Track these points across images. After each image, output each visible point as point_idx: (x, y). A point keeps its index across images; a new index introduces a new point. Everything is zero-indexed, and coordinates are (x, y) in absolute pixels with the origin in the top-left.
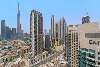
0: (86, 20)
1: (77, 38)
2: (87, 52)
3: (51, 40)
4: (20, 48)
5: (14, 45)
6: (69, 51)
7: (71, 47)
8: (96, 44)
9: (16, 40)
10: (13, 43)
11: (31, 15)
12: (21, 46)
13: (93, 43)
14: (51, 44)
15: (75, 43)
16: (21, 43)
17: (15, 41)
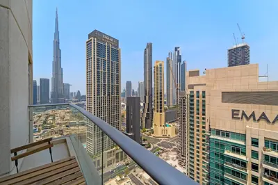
0: (239, 57)
1: (204, 106)
2: (225, 139)
3: (144, 110)
4: (61, 132)
5: (45, 122)
6: (189, 139)
7: (193, 129)
8: (248, 119)
9: (50, 112)
10: (43, 118)
11: (89, 43)
12: (63, 127)
13: (240, 116)
14: (144, 122)
15: (203, 119)
16: (63, 118)
17: (46, 112)
